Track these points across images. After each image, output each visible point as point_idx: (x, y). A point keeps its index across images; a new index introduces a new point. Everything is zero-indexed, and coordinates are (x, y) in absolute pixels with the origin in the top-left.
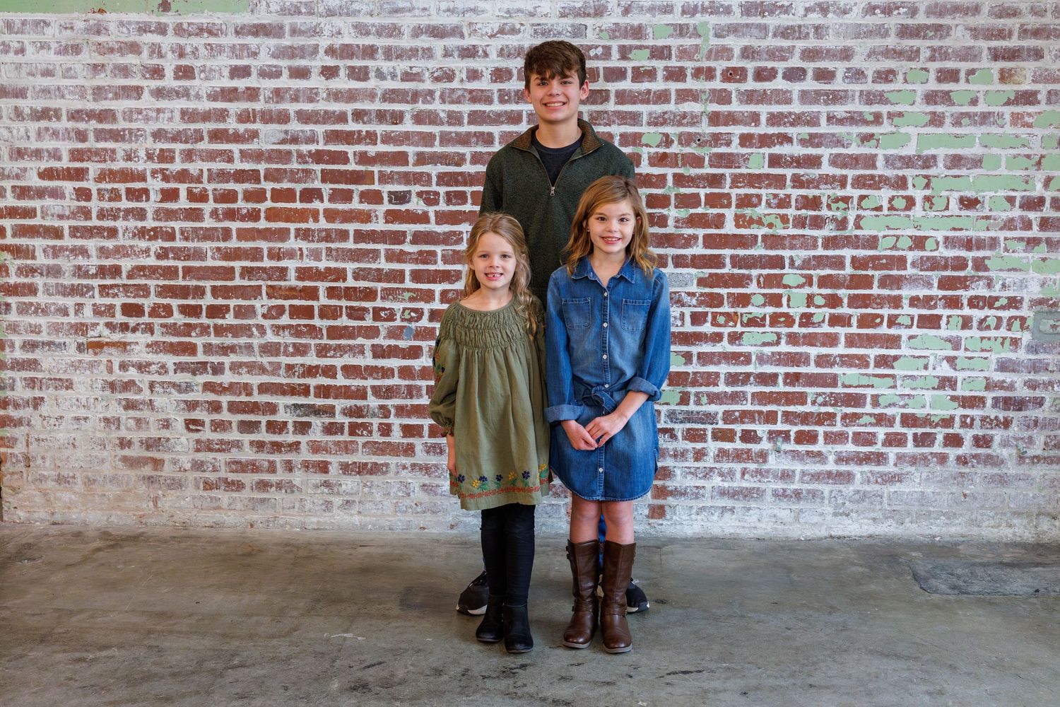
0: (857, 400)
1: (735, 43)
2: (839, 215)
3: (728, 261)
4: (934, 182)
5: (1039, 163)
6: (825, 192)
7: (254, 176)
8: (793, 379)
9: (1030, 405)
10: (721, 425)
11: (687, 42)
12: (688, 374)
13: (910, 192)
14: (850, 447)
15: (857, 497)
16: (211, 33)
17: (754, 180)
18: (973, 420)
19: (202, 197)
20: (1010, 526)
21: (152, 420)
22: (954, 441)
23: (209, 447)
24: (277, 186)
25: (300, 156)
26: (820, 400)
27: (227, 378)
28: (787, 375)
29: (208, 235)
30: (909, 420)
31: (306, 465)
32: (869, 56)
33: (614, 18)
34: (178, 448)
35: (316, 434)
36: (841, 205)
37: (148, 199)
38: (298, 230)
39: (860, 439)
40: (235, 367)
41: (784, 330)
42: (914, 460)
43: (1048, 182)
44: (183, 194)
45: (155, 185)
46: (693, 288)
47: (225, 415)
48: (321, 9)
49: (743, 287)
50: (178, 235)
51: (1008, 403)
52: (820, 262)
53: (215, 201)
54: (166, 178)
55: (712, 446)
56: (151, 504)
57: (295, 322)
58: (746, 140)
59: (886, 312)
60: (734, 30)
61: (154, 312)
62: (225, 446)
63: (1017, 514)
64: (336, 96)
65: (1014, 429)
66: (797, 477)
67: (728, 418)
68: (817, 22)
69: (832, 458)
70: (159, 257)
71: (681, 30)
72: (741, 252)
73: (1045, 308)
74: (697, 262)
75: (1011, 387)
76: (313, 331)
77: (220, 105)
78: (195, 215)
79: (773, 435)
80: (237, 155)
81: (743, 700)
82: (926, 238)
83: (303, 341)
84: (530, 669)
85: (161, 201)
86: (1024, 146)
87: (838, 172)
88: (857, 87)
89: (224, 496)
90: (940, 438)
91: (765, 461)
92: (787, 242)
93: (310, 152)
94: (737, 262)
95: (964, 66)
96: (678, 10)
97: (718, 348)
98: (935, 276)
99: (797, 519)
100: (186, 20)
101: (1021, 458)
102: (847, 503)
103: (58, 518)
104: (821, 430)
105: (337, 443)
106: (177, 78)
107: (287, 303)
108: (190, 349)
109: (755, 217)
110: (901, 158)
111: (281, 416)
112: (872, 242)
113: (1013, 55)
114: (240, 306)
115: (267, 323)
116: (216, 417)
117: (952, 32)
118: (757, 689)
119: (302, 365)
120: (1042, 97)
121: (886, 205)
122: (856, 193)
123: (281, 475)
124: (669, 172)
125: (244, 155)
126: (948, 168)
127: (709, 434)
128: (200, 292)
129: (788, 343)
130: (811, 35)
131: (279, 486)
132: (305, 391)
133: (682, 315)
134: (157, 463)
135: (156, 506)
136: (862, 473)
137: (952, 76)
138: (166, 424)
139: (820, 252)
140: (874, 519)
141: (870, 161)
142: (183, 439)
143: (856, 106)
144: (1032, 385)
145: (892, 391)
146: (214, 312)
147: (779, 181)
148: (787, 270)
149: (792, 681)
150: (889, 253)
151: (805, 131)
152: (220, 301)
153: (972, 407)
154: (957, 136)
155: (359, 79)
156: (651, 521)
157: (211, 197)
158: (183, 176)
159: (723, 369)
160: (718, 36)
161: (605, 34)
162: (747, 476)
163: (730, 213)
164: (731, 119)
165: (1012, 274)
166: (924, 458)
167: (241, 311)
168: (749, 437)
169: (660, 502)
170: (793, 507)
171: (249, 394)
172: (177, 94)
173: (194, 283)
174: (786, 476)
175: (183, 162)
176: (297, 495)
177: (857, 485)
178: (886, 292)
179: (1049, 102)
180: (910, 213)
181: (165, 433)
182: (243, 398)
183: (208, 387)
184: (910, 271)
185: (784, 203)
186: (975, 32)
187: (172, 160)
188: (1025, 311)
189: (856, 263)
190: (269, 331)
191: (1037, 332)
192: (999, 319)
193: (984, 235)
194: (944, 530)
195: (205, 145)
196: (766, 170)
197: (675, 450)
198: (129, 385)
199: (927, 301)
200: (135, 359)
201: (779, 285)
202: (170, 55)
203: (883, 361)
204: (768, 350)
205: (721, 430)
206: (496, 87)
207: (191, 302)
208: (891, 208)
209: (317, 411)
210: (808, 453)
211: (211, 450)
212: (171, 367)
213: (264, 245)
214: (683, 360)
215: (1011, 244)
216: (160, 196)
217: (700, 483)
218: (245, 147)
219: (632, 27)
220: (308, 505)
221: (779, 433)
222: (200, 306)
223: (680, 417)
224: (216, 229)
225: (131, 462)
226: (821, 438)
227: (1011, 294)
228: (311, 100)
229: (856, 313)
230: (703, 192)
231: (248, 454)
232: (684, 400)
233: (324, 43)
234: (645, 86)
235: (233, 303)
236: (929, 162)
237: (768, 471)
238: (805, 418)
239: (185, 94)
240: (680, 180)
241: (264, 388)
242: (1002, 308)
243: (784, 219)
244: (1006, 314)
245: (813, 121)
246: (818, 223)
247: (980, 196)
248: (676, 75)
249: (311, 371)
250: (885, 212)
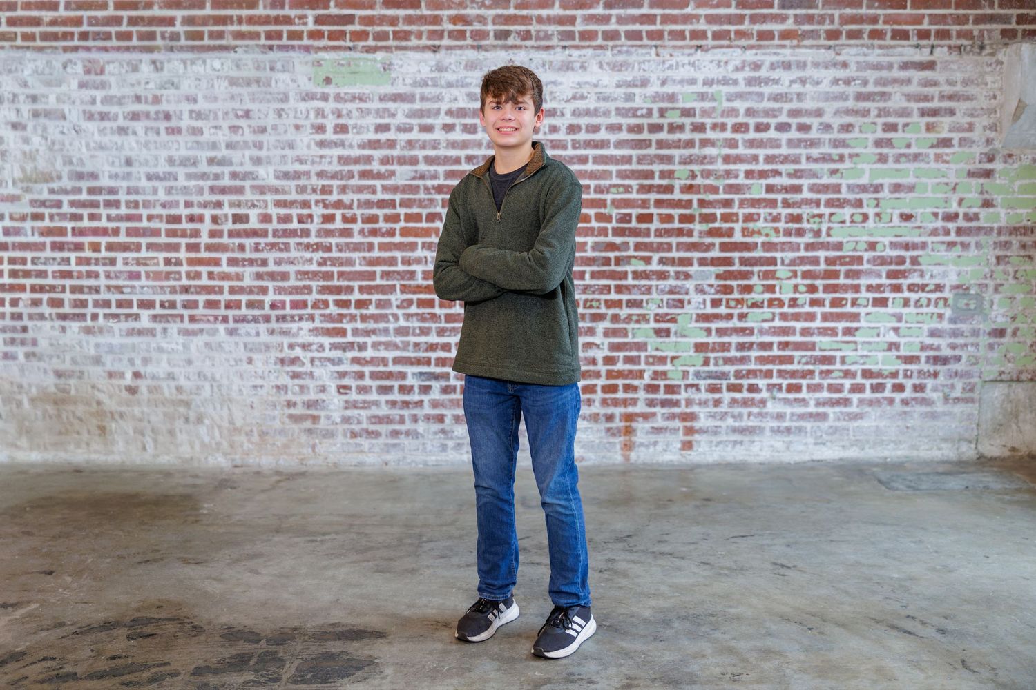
0: (829, 360)
1: (741, 106)
2: (815, 227)
3: (737, 261)
4: (882, 203)
5: (954, 189)
6: (805, 211)
7: (392, 204)
8: (784, 345)
9: (952, 361)
10: (733, 380)
11: (707, 105)
12: (708, 344)
13: (865, 210)
14: (825, 395)
15: (831, 431)
16: (361, 100)
17: (755, 203)
18: (912, 373)
19: (353, 220)
20: (939, 449)
21: (311, 386)
22: (899, 388)
23: (354, 405)
24: (409, 211)
25: (427, 189)
26: (804, 360)
27: (369, 353)
28: (780, 343)
29: (357, 247)
30: (867, 374)
31: (428, 418)
32: (835, 113)
33: (654, 88)
34: (332, 407)
35: (435, 395)
36: (817, 219)
37: (312, 222)
38: (424, 244)
39: (834, 388)
40: (376, 345)
41: (778, 310)
42: (871, 403)
43: (961, 201)
44: (338, 218)
45: (318, 211)
46: (713, 281)
47: (367, 382)
48: (443, 82)
49: (748, 279)
50: (334, 248)
51: (936, 360)
52: (803, 261)
53: (363, 222)
54: (326, 206)
55: (726, 396)
56: (310, 450)
57: (421, 311)
58: (749, 174)
59: (849, 296)
60: (740, 96)
61: (315, 305)
62: (367, 405)
63: (945, 440)
64: (453, 145)
65: (941, 379)
66: (788, 417)
67: (738, 375)
68: (798, 91)
69: (812, 403)
70: (320, 264)
71: (703, 97)
72: (746, 254)
73: (961, 291)
74: (715, 262)
75: (938, 348)
76: (434, 317)
77: (367, 152)
78: (346, 233)
79: (770, 387)
80: (379, 189)
81: (788, 550)
82: (877, 243)
83: (426, 325)
84: (634, 538)
85: (323, 223)
86: (943, 176)
87: (815, 196)
88: (827, 136)
89: (365, 442)
90: (889, 386)
91: (765, 406)
92: (779, 247)
93: (433, 186)
94: (743, 261)
95: (901, 121)
96: (700, 82)
97: (730, 324)
98: (884, 270)
99: (788, 448)
100: (343, 90)
101: (946, 399)
102: (824, 436)
103: (239, 462)
104: (804, 382)
105: (451, 401)
106: (335, 132)
107: (415, 297)
108: (342, 332)
109: (756, 229)
110: (859, 186)
111: (410, 381)
112: (839, 246)
113: (935, 113)
114: (380, 300)
115: (400, 312)
116: (361, 383)
117: (893, 97)
118: (796, 543)
119: (426, 343)
120: (955, 142)
121: (848, 219)
122: (827, 211)
123: (408, 426)
124: (695, 198)
125: (385, 188)
126: (892, 192)
127: (724, 387)
128: (350, 290)
129: (780, 319)
130: (794, 99)
131: (408, 433)
132: (428, 362)
133: (704, 301)
134: (315, 419)
135: (314, 451)
136: (834, 413)
137: (892, 128)
138: (323, 389)
139: (803, 253)
140: (843, 447)
141: (837, 188)
142: (336, 401)
143: (826, 149)
144: (953, 347)
145: (854, 353)
146: (361, 304)
147: (773, 203)
148: (779, 267)
149: (817, 539)
150: (851, 253)
151: (791, 167)
152: (365, 297)
153: (911, 363)
154: (897, 170)
155: (470, 133)
156: (683, 452)
157: (359, 220)
158: (338, 204)
159: (734, 339)
160: (729, 100)
161: (648, 100)
162: (752, 418)
163: (738, 227)
164: (739, 159)
165: (937, 267)
166: (878, 401)
167: (380, 305)
168: (753, 389)
169: (688, 438)
170: (786, 439)
171: (386, 365)
172: (336, 144)
173: (346, 283)
174: (780, 416)
175: (339, 194)
176: (421, 440)
177: (831, 422)
178: (849, 282)
179: (960, 145)
180: (865, 225)
181: (322, 396)
182: (381, 368)
183: (356, 361)
184: (866, 266)
185: (776, 219)
186: (909, 97)
187: (330, 192)
188: (946, 294)
189: (829, 261)
190: (401, 318)
191: (955, 309)
192: (929, 300)
193: (917, 240)
194: (893, 454)
195: (355, 182)
196: (764, 195)
197: (700, 400)
198: (294, 361)
199: (878, 288)
200: (300, 340)
201: (774, 278)
202: (330, 116)
203: (848, 332)
204: (766, 325)
205: (733, 385)
206: (570, 138)
207: (343, 297)
208: (852, 222)
209: (436, 377)
210: (796, 400)
211: (356, 407)
212: (327, 346)
213: (398, 254)
214: (705, 333)
215: (937, 246)
216: (321, 220)
217: (718, 423)
218: (385, 182)
219: (668, 94)
220: (429, 447)
221: (774, 385)
222: (350, 301)
223: (704, 375)
224: (363, 243)
225: (296, 419)
226: (804, 389)
227: (936, 281)
228: (435, 148)
229: (828, 297)
230: (719, 212)
231: (384, 411)
232: (706, 362)
233: (444, 107)
234: (677, 136)
235: (375, 297)
236: (877, 188)
237: (767, 413)
238: (793, 374)
239: (342, 144)
240: (702, 203)
241: (397, 361)
242: (931, 291)
243: (777, 230)
244: (934, 296)
245: (796, 160)
246: (800, 233)
247: (913, 212)
248: (699, 128)
249: (432, 347)
250: (848, 224)
